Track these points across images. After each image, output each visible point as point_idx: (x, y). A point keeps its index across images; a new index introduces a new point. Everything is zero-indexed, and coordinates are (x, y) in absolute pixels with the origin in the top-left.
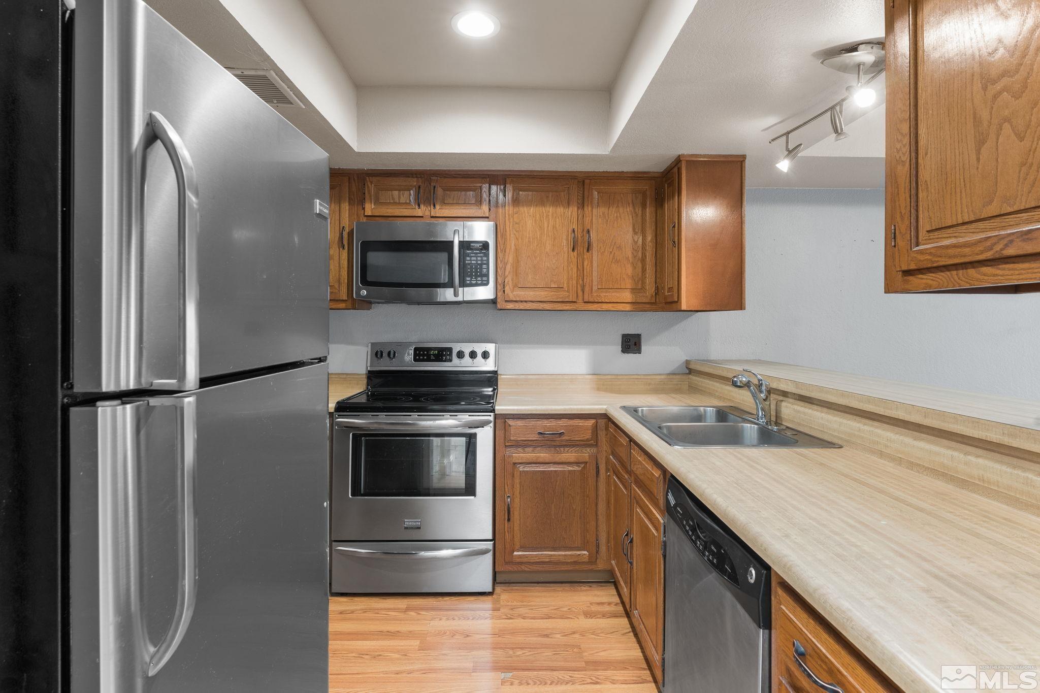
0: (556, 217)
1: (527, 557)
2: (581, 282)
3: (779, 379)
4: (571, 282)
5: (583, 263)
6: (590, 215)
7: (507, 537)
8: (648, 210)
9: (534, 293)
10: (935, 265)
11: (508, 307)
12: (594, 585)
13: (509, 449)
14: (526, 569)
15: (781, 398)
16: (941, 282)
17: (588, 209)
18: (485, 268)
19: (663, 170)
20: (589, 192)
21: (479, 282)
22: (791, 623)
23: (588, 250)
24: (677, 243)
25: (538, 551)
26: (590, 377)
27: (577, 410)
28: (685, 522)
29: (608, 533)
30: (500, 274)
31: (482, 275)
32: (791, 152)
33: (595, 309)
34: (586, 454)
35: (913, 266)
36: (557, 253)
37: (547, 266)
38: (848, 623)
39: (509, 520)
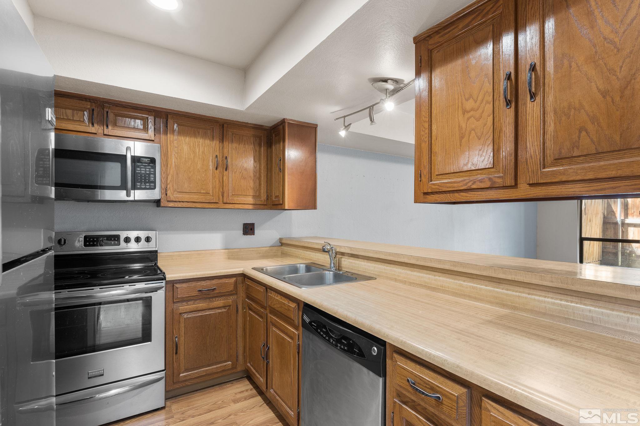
0: (204, 146)
1: (190, 376)
2: (221, 190)
3: (341, 247)
4: (215, 190)
5: (223, 178)
6: (228, 147)
7: (175, 365)
8: (262, 148)
9: (188, 196)
10: (440, 191)
11: (170, 205)
12: (234, 382)
13: (176, 304)
14: (189, 384)
15: (341, 256)
16: (442, 199)
17: (226, 144)
18: (152, 177)
19: (272, 125)
20: (227, 133)
21: (148, 187)
22: (405, 370)
23: (226, 170)
24: (282, 170)
25: (198, 370)
26: (224, 251)
27: (225, 273)
28: (319, 331)
29: (245, 348)
30: (164, 182)
31: (150, 182)
32: (347, 127)
33: (230, 208)
34: (230, 300)
35: (430, 191)
36: (205, 170)
37: (199, 178)
38: (445, 362)
39: (176, 353)
